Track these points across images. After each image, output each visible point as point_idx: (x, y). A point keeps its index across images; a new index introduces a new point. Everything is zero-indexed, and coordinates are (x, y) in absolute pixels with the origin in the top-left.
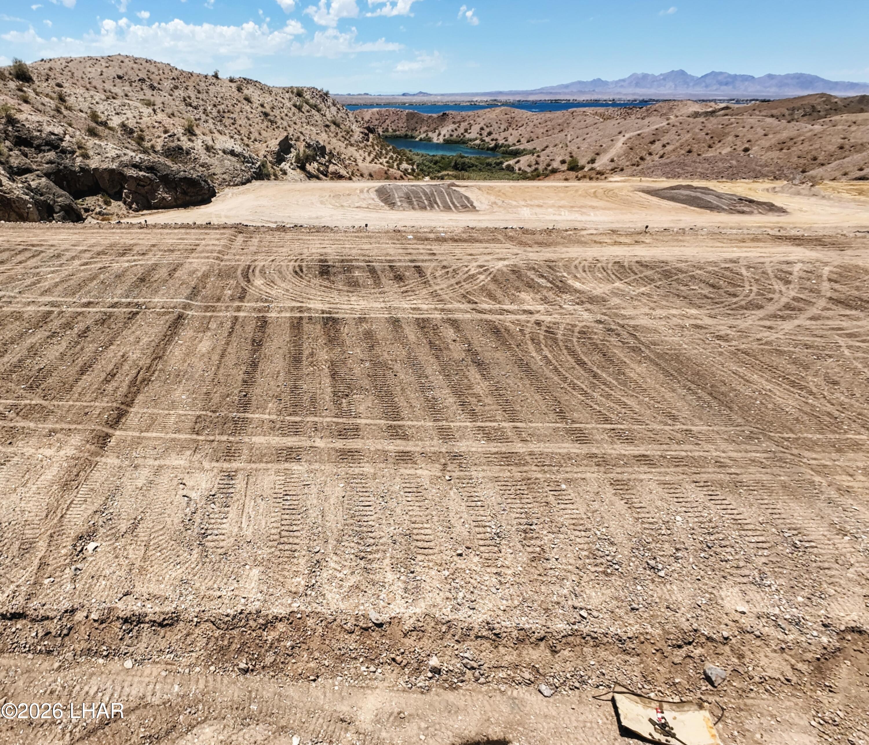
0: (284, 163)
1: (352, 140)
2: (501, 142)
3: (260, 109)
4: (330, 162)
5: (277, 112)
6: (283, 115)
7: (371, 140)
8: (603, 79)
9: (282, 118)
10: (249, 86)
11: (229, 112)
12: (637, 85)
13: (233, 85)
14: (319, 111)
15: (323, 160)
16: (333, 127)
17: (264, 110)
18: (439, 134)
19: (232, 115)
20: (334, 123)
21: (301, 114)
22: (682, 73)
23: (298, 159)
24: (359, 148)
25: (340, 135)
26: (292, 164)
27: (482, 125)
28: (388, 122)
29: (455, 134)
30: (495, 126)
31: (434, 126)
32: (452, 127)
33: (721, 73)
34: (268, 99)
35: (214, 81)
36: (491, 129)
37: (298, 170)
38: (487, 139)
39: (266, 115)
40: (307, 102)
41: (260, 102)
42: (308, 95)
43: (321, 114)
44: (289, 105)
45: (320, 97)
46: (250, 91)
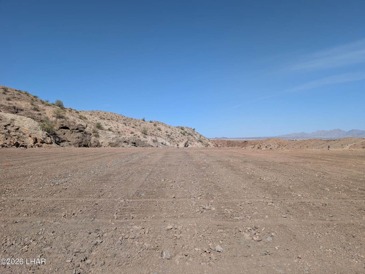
3: (165, 133)
5: (174, 135)
6: (177, 136)
13: (152, 124)
21: (185, 136)
31: (242, 146)
34: (169, 130)
35: (143, 122)
39: (169, 136)
40: (186, 132)
41: (165, 131)
42: (186, 130)
43: (193, 137)
44: (179, 133)
45: (191, 131)
46: (160, 126)
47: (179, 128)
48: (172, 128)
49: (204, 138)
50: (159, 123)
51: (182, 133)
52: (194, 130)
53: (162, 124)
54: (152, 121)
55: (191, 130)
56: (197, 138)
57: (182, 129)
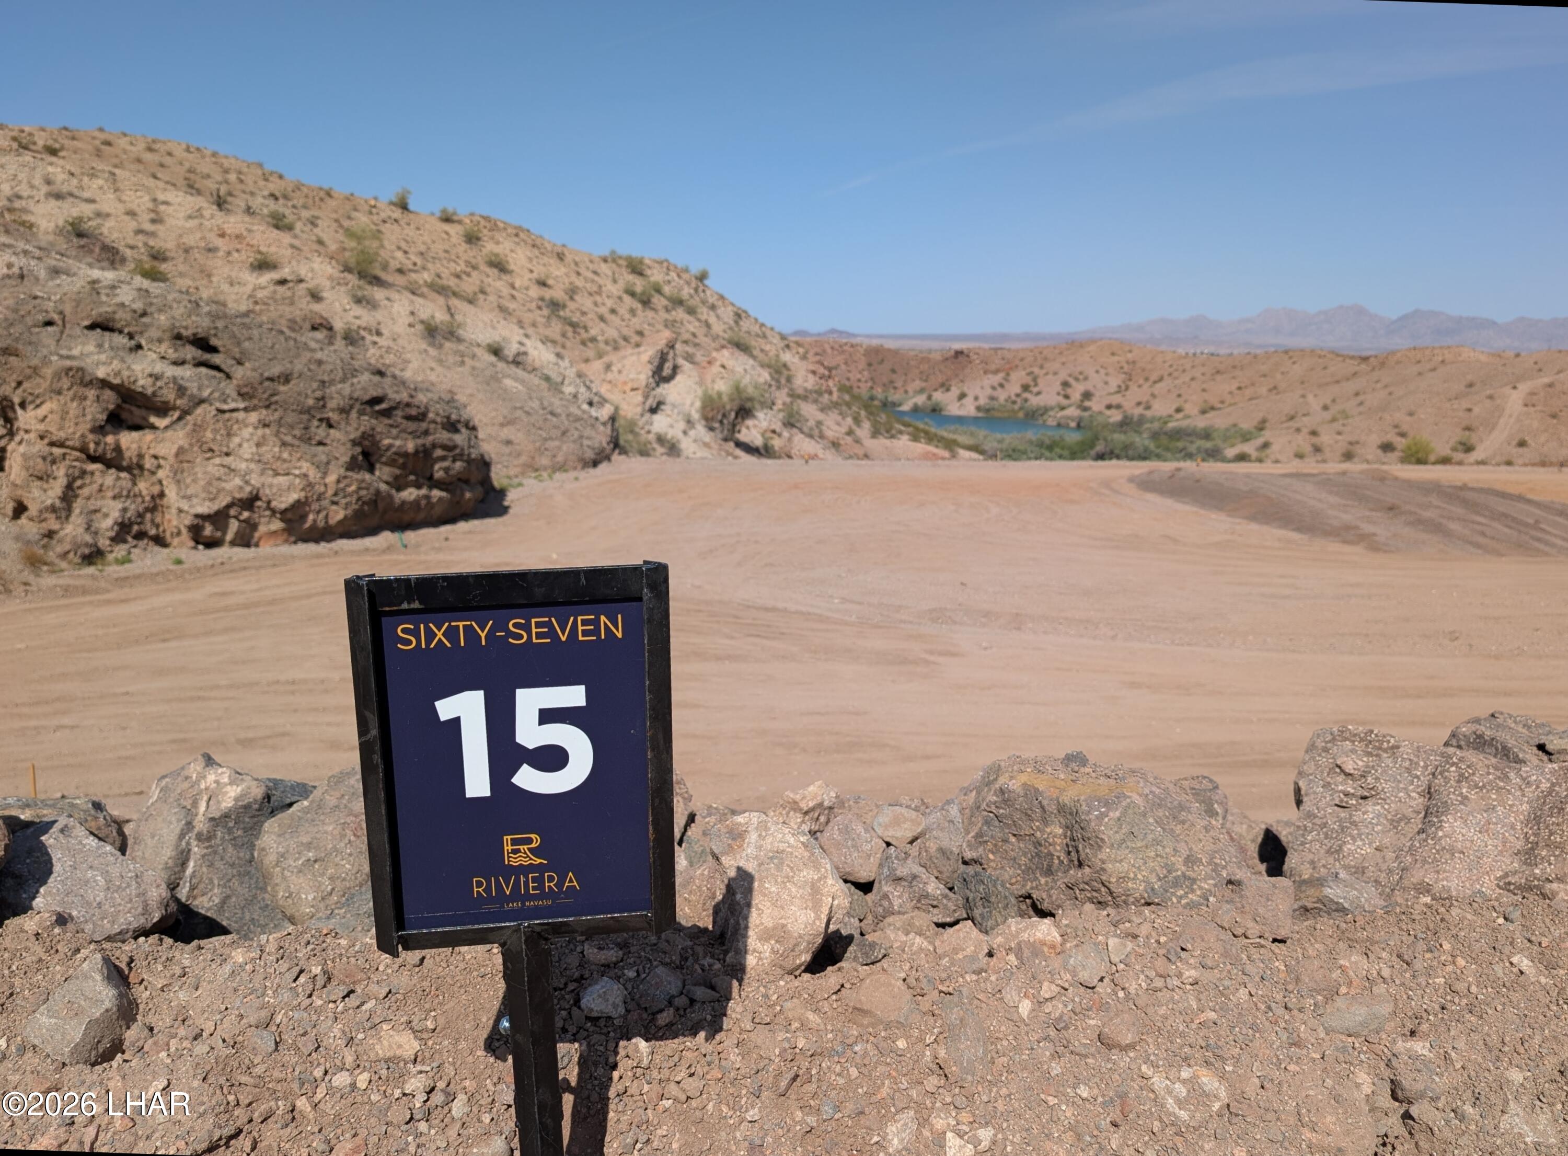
0: (665, 421)
3: (535, 292)
6: (603, 310)
9: (602, 318)
10: (500, 236)
13: (453, 229)
17: (548, 294)
18: (962, 396)
20: (738, 345)
21: (650, 314)
26: (691, 424)
31: (941, 378)
32: (987, 380)
34: (558, 272)
35: (397, 213)
37: (714, 443)
39: (556, 306)
40: (659, 291)
41: (535, 275)
42: (656, 275)
43: (699, 320)
44: (615, 290)
45: (688, 283)
46: (504, 247)
47: (614, 261)
48: (577, 259)
49: (756, 329)
50: (494, 227)
51: (632, 294)
52: (702, 277)
53: (518, 232)
54: (455, 213)
55: (685, 276)
56: (717, 328)
57: (636, 268)
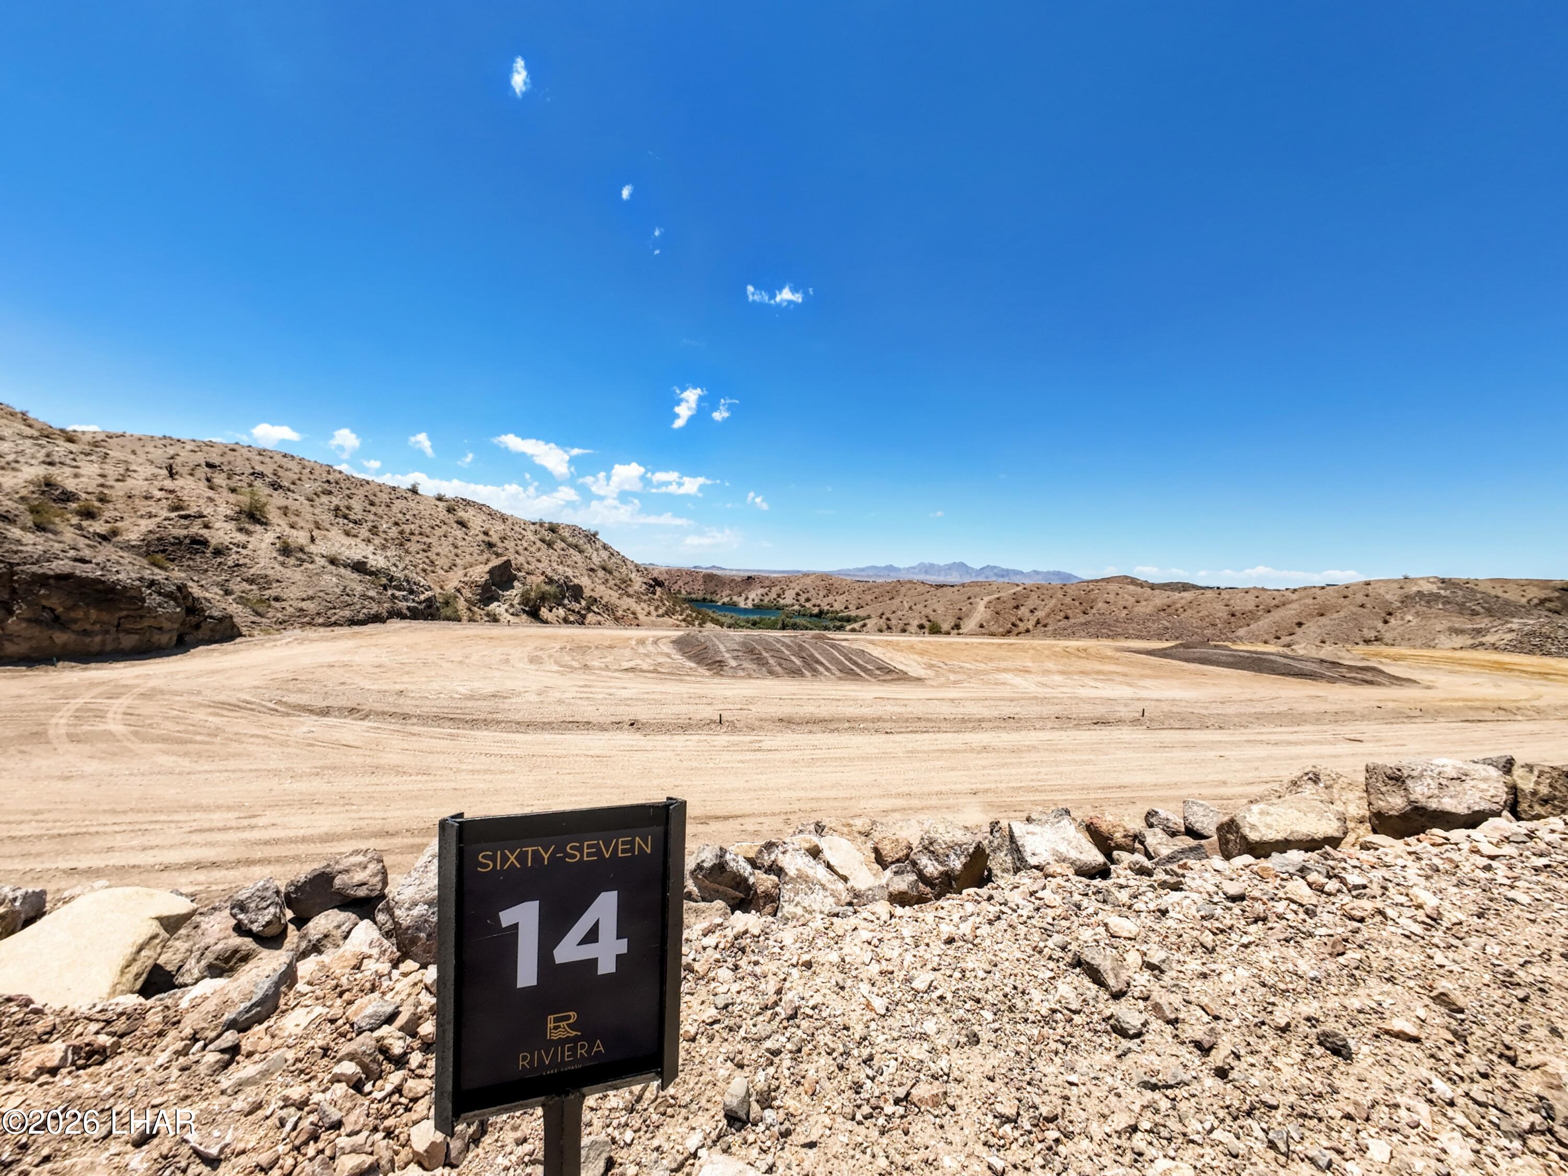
0: (496, 604)
1: (631, 591)
2: (826, 608)
4: (589, 609)
5: (510, 544)
6: (520, 548)
7: (658, 593)
8: (896, 565)
11: (421, 534)
12: (926, 572)
13: (441, 504)
14: (581, 552)
15: (576, 607)
16: (601, 573)
17: (487, 539)
18: (747, 598)
19: (425, 539)
20: (604, 569)
22: (962, 565)
23: (525, 600)
24: (639, 600)
25: (611, 583)
26: (512, 606)
27: (797, 590)
28: (680, 583)
29: (766, 599)
30: (812, 592)
31: (739, 589)
32: (761, 591)
33: (995, 567)
35: (408, 495)
36: (809, 595)
37: (524, 616)
38: (808, 605)
39: (490, 545)
40: (563, 540)
41: (483, 529)
42: (566, 533)
56: (596, 560)
